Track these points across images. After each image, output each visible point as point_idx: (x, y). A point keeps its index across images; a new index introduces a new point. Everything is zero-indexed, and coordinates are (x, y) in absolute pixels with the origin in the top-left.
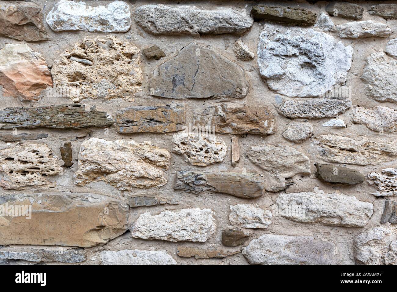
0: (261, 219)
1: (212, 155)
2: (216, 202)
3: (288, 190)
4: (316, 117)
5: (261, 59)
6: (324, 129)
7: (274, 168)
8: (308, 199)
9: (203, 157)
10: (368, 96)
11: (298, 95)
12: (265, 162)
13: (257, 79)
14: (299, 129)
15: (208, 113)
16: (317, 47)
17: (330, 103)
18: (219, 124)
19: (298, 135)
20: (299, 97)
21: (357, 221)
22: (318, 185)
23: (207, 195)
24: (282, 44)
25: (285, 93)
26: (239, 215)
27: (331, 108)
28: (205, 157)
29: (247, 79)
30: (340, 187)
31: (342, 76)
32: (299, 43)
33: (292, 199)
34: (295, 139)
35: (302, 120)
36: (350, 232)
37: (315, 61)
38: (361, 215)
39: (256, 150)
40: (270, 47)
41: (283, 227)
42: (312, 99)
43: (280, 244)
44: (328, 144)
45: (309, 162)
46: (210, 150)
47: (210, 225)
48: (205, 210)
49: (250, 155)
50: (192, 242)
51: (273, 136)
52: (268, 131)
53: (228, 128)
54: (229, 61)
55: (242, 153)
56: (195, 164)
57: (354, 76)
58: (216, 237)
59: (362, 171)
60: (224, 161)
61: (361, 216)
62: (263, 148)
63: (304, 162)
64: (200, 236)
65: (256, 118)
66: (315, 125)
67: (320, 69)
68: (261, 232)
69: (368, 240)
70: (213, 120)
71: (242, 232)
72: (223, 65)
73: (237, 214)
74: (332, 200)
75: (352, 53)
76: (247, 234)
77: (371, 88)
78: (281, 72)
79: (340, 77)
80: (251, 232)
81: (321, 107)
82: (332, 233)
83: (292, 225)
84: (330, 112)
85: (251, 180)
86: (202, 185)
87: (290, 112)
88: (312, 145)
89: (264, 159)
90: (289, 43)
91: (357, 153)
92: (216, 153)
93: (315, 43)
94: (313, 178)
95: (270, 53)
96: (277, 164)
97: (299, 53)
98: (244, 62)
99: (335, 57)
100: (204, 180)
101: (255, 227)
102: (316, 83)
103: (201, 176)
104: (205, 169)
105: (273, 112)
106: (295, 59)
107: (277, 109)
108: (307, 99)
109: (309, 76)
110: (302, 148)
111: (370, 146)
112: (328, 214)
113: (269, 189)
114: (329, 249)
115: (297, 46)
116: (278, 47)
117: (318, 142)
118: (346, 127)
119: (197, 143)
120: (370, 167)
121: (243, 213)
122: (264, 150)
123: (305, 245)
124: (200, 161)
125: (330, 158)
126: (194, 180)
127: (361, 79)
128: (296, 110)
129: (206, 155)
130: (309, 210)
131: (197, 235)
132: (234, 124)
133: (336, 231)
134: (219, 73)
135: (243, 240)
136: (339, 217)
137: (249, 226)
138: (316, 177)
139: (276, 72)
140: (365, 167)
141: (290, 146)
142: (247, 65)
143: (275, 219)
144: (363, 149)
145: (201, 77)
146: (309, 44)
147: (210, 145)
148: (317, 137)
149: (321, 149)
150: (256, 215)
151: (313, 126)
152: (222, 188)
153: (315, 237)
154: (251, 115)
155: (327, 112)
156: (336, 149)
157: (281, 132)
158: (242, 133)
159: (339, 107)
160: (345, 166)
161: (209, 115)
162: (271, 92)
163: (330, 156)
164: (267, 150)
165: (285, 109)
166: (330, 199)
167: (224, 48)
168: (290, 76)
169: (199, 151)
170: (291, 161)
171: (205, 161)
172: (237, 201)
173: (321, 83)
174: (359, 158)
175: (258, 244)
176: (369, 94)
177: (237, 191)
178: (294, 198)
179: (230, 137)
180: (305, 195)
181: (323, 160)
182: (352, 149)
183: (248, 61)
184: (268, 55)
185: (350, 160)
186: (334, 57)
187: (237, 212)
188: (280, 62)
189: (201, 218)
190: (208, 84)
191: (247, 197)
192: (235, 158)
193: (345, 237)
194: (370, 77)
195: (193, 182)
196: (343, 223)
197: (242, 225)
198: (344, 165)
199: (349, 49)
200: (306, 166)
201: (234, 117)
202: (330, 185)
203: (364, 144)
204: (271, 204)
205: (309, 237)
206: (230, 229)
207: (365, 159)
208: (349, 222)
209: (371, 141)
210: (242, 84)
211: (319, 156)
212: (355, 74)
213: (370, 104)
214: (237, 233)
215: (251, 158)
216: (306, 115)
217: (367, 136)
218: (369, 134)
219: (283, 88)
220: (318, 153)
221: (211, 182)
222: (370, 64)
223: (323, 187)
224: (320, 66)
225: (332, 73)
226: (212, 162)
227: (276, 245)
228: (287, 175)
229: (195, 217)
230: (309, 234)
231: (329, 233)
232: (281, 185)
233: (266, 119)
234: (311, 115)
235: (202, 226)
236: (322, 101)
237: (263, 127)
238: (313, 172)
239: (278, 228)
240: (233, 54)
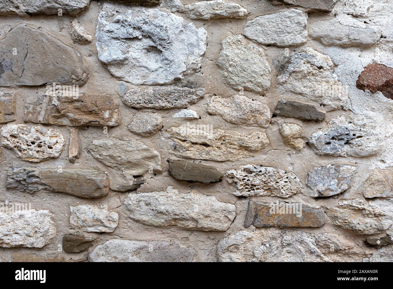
0: (103, 221)
1: (45, 149)
2: (54, 203)
3: (138, 190)
4: (163, 107)
5: (99, 42)
6: (175, 121)
7: (119, 164)
8: (157, 199)
9: (35, 152)
10: (225, 84)
11: (144, 83)
12: (108, 158)
13: (97, 65)
14: (144, 121)
15: (41, 102)
16: (161, 29)
17: (178, 91)
18: (53, 114)
19: (143, 127)
20: (146, 85)
21: (215, 224)
22: (173, 184)
23: (44, 194)
24: (122, 26)
25: (130, 81)
26: (79, 217)
27: (179, 97)
28: (38, 152)
29: (85, 64)
30: (199, 186)
31: (194, 62)
32: (140, 25)
33: (140, 199)
34: (140, 131)
35: (150, 110)
36: (212, 237)
37: (160, 45)
38: (219, 217)
39: (97, 144)
40: (108, 29)
41: (134, 231)
42: (159, 87)
43: (127, 250)
44: (178, 137)
45: (159, 158)
46: (42, 144)
47: (46, 228)
48: (41, 211)
49: (92, 150)
50: (27, 248)
51: (118, 129)
52: (109, 123)
53: (65, 119)
54: (62, 44)
55: (83, 148)
56: (27, 160)
57: (209, 61)
58: (57, 242)
59: (220, 168)
60: (61, 157)
61: (219, 219)
62: (105, 141)
63: (153, 157)
64: (35, 241)
65: (95, 108)
66: (164, 116)
67: (166, 53)
68: (108, 237)
69: (227, 246)
70: (47, 110)
71: (83, 237)
72: (55, 49)
73: (77, 216)
74: (185, 200)
75: (205, 36)
76: (89, 239)
77: (226, 75)
78: (121, 57)
79: (191, 63)
80: (95, 236)
81: (168, 96)
82: (190, 238)
83: (144, 229)
84: (179, 101)
85: (89, 177)
86: (36, 183)
87: (133, 101)
88: (163, 139)
89: (106, 154)
90: (130, 25)
91: (211, 148)
92: (50, 148)
93: (158, 25)
94: (166, 176)
95: (109, 35)
96: (121, 160)
97: (142, 36)
98: (81, 46)
99: (186, 40)
100: (38, 177)
101: (98, 231)
102: (163, 69)
103: (33, 173)
104: (39, 165)
105: (117, 101)
106: (139, 43)
107: (121, 98)
108: (154, 87)
109: (157, 61)
110: (152, 142)
111: (227, 140)
112: (180, 216)
113: (115, 187)
114: (187, 257)
115: (139, 28)
116: (117, 29)
117: (169, 136)
118: (200, 118)
119: (28, 136)
120: (229, 163)
121: (83, 214)
122: (106, 144)
123: (156, 251)
124: (32, 156)
125: (181, 153)
126: (25, 177)
127: (217, 65)
128: (140, 100)
129: (38, 149)
130: (158, 212)
131: (32, 240)
132: (71, 115)
133: (195, 237)
134: (51, 58)
135: (86, 246)
136: (194, 220)
137: (90, 229)
138: (169, 174)
139: (115, 57)
140: (223, 164)
141: (137, 140)
142: (84, 50)
143: (124, 222)
144: (219, 144)
145: (31, 62)
146: (152, 26)
147: (43, 138)
148: (168, 130)
149: (172, 143)
150: (96, 216)
151: (163, 117)
152: (58, 186)
153: (171, 243)
154: (90, 104)
155: (175, 101)
156: (187, 143)
157: (126, 124)
158: (80, 125)
159: (189, 96)
160: (201, 162)
161: (43, 105)
162: (115, 79)
163: (181, 151)
164: (109, 144)
165: (127, 98)
166: (183, 200)
167: (58, 30)
168: (133, 61)
169: (30, 145)
170: (137, 156)
171: (37, 156)
172: (78, 201)
173: (168, 69)
174: (215, 153)
175: (104, 250)
176: (225, 82)
177: (75, 190)
178: (142, 199)
179: (68, 130)
180: (154, 195)
181: (176, 155)
182: (205, 143)
183: (85, 44)
184: (106, 38)
185: (204, 156)
186: (184, 40)
187: (77, 213)
188: (121, 46)
189: (36, 221)
190: (39, 70)
191: (86, 196)
192: (72, 153)
193: (207, 243)
194: (224, 62)
195: (25, 180)
196: (199, 226)
197: (83, 228)
198: (199, 161)
199: (202, 31)
200: (156, 162)
201: (70, 107)
202: (187, 184)
203: (219, 137)
204: (119, 205)
205: (163, 243)
206: (71, 233)
207: (221, 154)
208: (205, 225)
209: (226, 135)
210: (77, 70)
211: (171, 151)
212: (211, 59)
213: (227, 93)
214: (77, 237)
215: (93, 153)
216: (152, 105)
217: (223, 129)
218: (226, 126)
219: (128, 75)
220: (170, 147)
221: (45, 180)
222: (225, 48)
223: (178, 186)
224: (166, 50)
225: (183, 58)
226: (46, 157)
227: (123, 251)
228: (135, 172)
229: (29, 219)
230: (165, 240)
231: (187, 239)
232: (127, 183)
233: (107, 110)
234: (157, 105)
235: (37, 229)
236: (169, 89)
237: (103, 119)
238: (164, 169)
239: (128, 233)
240: (69, 37)
